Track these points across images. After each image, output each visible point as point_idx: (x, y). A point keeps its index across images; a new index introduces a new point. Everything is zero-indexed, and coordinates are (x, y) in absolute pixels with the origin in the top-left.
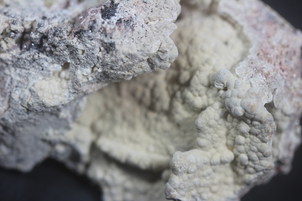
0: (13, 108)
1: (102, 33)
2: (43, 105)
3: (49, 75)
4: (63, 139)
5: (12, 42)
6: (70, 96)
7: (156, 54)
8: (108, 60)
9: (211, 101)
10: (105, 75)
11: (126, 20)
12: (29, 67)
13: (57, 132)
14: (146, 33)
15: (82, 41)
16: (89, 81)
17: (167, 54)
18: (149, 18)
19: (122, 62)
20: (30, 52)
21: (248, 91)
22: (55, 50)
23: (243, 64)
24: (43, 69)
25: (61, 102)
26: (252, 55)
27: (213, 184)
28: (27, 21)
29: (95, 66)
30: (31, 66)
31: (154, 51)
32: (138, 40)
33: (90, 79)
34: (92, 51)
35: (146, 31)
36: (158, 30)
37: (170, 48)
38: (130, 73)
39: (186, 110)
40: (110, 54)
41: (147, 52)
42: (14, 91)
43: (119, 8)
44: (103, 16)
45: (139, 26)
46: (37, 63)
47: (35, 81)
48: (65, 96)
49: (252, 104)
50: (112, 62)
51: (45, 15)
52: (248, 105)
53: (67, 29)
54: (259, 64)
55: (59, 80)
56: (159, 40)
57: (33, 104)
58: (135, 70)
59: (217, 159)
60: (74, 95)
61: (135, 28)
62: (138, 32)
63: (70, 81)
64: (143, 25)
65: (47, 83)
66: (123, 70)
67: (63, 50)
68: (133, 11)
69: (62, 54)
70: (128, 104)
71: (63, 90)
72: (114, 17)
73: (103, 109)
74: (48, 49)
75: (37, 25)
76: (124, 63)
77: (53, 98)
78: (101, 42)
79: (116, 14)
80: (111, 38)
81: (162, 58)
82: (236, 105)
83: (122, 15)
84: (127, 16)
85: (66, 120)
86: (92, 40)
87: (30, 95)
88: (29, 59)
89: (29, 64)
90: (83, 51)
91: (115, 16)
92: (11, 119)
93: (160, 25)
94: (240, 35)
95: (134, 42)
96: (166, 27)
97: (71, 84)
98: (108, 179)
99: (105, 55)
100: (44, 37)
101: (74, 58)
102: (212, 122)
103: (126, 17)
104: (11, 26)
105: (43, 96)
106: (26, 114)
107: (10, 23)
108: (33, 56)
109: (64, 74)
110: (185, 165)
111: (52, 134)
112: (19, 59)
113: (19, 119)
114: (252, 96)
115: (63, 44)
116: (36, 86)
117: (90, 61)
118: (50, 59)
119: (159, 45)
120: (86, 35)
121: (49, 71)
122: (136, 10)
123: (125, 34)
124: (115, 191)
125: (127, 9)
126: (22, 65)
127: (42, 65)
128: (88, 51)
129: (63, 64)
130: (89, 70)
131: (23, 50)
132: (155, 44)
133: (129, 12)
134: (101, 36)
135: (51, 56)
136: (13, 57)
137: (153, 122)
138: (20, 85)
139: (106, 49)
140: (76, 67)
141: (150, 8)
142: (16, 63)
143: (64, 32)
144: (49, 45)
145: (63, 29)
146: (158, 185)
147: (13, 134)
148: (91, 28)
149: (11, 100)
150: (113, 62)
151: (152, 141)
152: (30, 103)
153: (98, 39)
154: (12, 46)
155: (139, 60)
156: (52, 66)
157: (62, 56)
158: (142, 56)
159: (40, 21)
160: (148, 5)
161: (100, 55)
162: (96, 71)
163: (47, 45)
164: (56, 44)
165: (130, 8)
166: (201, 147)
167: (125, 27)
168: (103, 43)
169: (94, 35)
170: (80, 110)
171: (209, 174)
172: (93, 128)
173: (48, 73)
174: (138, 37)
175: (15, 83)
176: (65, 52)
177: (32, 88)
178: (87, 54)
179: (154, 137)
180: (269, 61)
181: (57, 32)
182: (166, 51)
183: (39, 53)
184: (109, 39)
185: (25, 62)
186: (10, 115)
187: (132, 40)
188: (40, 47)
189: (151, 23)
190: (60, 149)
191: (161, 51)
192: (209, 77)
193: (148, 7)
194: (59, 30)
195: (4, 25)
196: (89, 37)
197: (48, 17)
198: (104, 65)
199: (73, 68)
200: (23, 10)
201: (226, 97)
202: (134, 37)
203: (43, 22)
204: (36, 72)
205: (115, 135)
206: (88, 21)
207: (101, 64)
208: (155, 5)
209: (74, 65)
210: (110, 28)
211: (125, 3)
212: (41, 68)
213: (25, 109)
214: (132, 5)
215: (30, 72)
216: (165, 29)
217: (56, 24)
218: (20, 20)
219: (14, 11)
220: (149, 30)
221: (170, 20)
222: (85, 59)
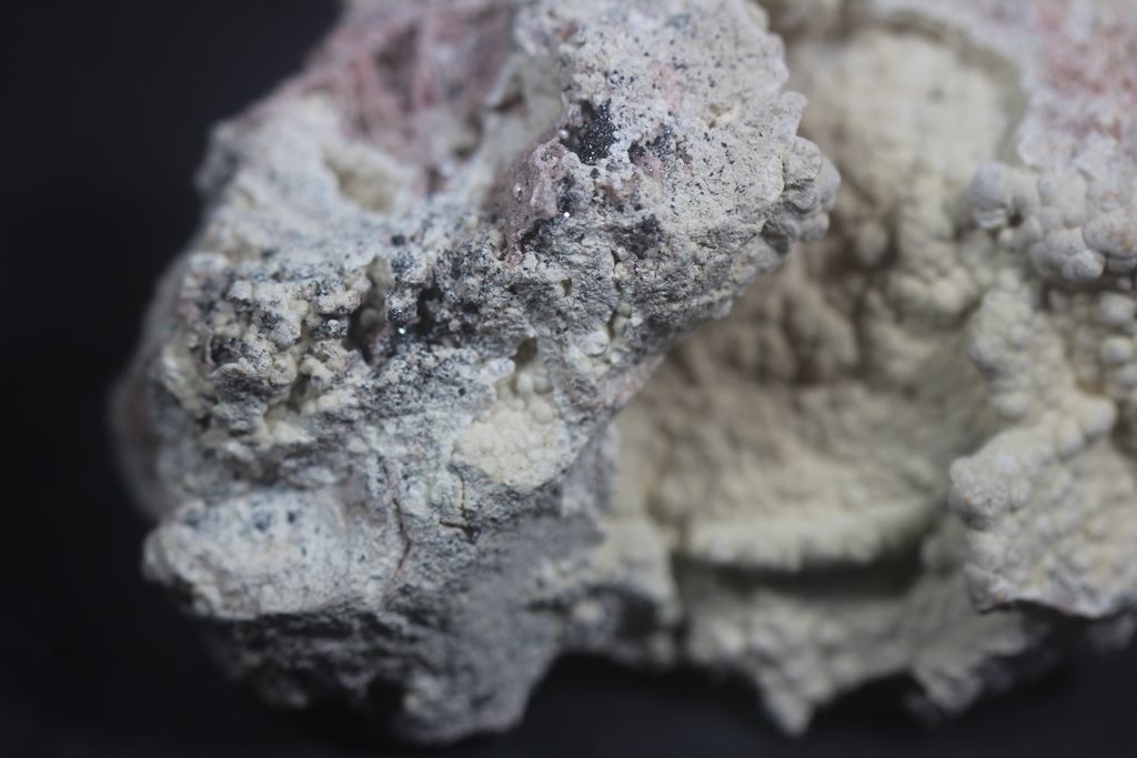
0: (420, 544)
1: (603, 206)
2: (512, 494)
3: (488, 401)
4: (591, 577)
5: (335, 349)
6: (574, 438)
7: (781, 200)
8: (653, 278)
9: (985, 275)
10: (655, 325)
11: (652, 141)
12: (420, 402)
13: (566, 565)
14: (727, 154)
15: (554, 253)
16: (613, 367)
17: (812, 187)
18: (714, 108)
19: (696, 267)
20: (404, 358)
21: (1089, 197)
22: (475, 317)
23: (1031, 131)
24: (462, 392)
25: (558, 465)
26: (1041, 96)
27: (1090, 515)
28: (354, 271)
29: (615, 314)
30: (424, 395)
31: (774, 195)
32: (715, 181)
33: (615, 358)
34: (595, 272)
35: (724, 145)
36: (757, 131)
37: (815, 166)
38: (725, 292)
39: (917, 335)
40: (652, 258)
41: (757, 206)
42: (404, 494)
43: (617, 114)
44: (584, 155)
45: (697, 143)
46: (440, 378)
47: (454, 435)
48: (561, 443)
49: (1118, 228)
50: (668, 277)
51: (396, 233)
52: (1111, 236)
53: (488, 242)
55: (519, 403)
56: (774, 158)
57: (480, 506)
58: (737, 277)
59: (1071, 435)
60: (585, 429)
61: (689, 152)
62: (705, 160)
63: (557, 391)
64: (706, 134)
65: (489, 426)
66: (704, 291)
67: (504, 307)
68: (660, 107)
69: (506, 321)
70: (727, 396)
71: (548, 427)
72: (615, 145)
73: (660, 444)
74: (455, 324)
75: (390, 268)
76: (703, 265)
77: (531, 462)
78: (610, 234)
79: (616, 134)
81: (805, 207)
82: (1072, 251)
83: (634, 132)
84: (650, 129)
85: (581, 515)
86: (582, 237)
87: (459, 484)
88: (411, 378)
89: (416, 395)
90: (567, 284)
91: (618, 141)
92: (428, 578)
93: (758, 113)
95: (706, 192)
96: (777, 111)
97: (566, 398)
98: (763, 640)
99: (635, 266)
100: (428, 293)
101: (544, 318)
102: (1019, 332)
103: (650, 131)
104: (317, 302)
105: (500, 468)
106: (467, 545)
107: (311, 296)
108: (419, 365)
109: (526, 380)
110: (998, 488)
111: (555, 576)
112: (380, 391)
113: (453, 571)
114: (1108, 205)
115: (496, 291)
116: (467, 448)
117: (599, 305)
118: (468, 352)
119: (781, 172)
120: (559, 232)
121: (484, 388)
122: (665, 98)
123: (671, 180)
124: (796, 668)
125: (641, 108)
126: (398, 404)
127: (457, 379)
128: (583, 276)
129: (515, 352)
130: (602, 334)
131: (377, 360)
132: (769, 174)
133: (649, 114)
134: (605, 215)
135: (469, 341)
136: (360, 391)
137: (828, 417)
138: (414, 465)
139: (634, 249)
140: (561, 343)
141: (701, 77)
142: (378, 407)
143: (485, 251)
144: (450, 311)
145: (475, 248)
146: (927, 592)
147: (444, 626)
148: (567, 204)
149: (408, 523)
150: (672, 277)
151: (846, 473)
152: (470, 505)
153: (600, 228)
154: (343, 362)
155: (740, 239)
156: (484, 372)
157: (505, 326)
158: (745, 222)
159: (394, 252)
160: (692, 72)
161: (621, 272)
162: (625, 328)
163: (446, 314)
164: (474, 297)
165: (647, 100)
166: (1011, 420)
167: (663, 160)
168: (615, 232)
169: (583, 222)
170: (611, 466)
171: (1067, 491)
172: (657, 511)
173: (482, 396)
174: (712, 174)
175: (398, 468)
176: (512, 311)
177: (457, 458)
178: (583, 286)
179: (850, 460)
180: (1097, 88)
181: (463, 261)
182: (811, 180)
183: (430, 351)
184: (634, 213)
185: (402, 393)
186: (422, 569)
187: (697, 190)
188: (426, 329)
189: (726, 118)
190: (589, 612)
191: (794, 187)
192: (947, 209)
193: (696, 76)
194: (465, 252)
195: (296, 308)
196: (570, 232)
197: (407, 234)
198: (643, 298)
199: (551, 348)
200: (321, 245)
201: (1029, 242)
202: (698, 179)
203: (406, 253)
204: (445, 407)
205: (732, 503)
206: (548, 187)
207: (634, 299)
208: (712, 63)
209: (551, 337)
210: (623, 181)
211: (626, 93)
212: (456, 389)
213: (459, 530)
214: (649, 90)
215: (430, 413)
216: (776, 118)
217: (445, 243)
218: (336, 276)
219: (300, 259)
220: (731, 140)
221: (773, 88)
222: (581, 306)
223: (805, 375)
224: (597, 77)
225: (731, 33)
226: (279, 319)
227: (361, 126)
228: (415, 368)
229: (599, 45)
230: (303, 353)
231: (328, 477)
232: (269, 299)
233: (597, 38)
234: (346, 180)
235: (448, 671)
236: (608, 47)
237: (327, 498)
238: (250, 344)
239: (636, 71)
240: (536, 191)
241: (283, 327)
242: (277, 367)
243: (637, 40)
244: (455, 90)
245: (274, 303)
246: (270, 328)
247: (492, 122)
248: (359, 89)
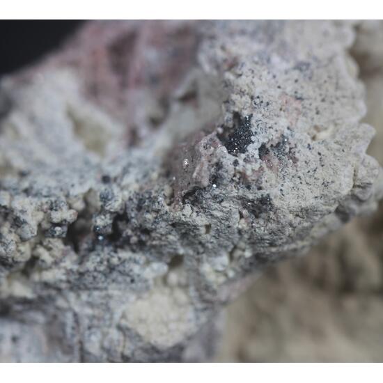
1: (238, 183)
3: (148, 288)
5: (58, 245)
6: (198, 318)
7: (350, 193)
8: (262, 232)
10: (259, 259)
11: (274, 145)
12: (105, 285)
14: (320, 159)
15: (202, 208)
16: (229, 279)
17: (370, 187)
18: (316, 128)
19: (290, 229)
20: (99, 255)
22: (148, 237)
24: (132, 281)
28: (76, 196)
29: (235, 247)
30: (109, 280)
31: (346, 191)
32: (310, 177)
33: (231, 274)
34: (227, 223)
35: (320, 154)
36: (342, 148)
37: (375, 175)
38: (305, 243)
40: (264, 219)
41: (334, 196)
42: (86, 338)
43: (255, 125)
44: (230, 147)
45: (302, 150)
46: (120, 272)
47: (123, 307)
48: (190, 320)
50: (272, 233)
51: (106, 173)
53: (162, 193)
55: (167, 291)
56: (350, 166)
57: (133, 354)
60: (205, 314)
61: (297, 155)
62: (306, 162)
63: (192, 288)
64: (309, 145)
65: (147, 304)
67: (166, 234)
68: (283, 123)
69: (166, 243)
71: (183, 310)
72: (251, 145)
74: (134, 239)
75: (98, 198)
76: (295, 228)
77: (169, 331)
78: (240, 202)
79: (253, 138)
80: (260, 188)
81: (364, 198)
83: (264, 137)
84: (274, 137)
86: (222, 201)
87: (122, 338)
88: (102, 268)
89: (103, 279)
90: (208, 227)
91: (253, 142)
93: (343, 137)
95: (304, 182)
96: (356, 137)
97: (197, 294)
99: (252, 223)
100: (120, 217)
101: (191, 244)
103: (274, 138)
104: (50, 215)
105: (149, 332)
107: (46, 209)
108: (108, 261)
109: (174, 277)
112: (81, 274)
115: (163, 224)
116: (131, 317)
117: (226, 242)
118: (140, 257)
119: (352, 176)
120: (208, 196)
121: (146, 281)
122: (286, 117)
123: (283, 173)
125: (271, 123)
126: (91, 283)
127: (131, 274)
128: (219, 224)
129: (169, 260)
130: (224, 259)
131: (82, 253)
132: (345, 176)
133: (275, 127)
134: (238, 189)
135: (141, 249)
136: (69, 272)
138: (95, 322)
139: (253, 212)
140: (198, 260)
141: (311, 107)
142: (78, 283)
143: (160, 199)
144: (133, 230)
145: (154, 194)
148: (215, 179)
150: (274, 233)
152: (127, 353)
153: (234, 197)
154: (61, 252)
155: (321, 214)
156: (148, 270)
157: (165, 245)
158: (325, 205)
159: (103, 188)
160: (306, 103)
161: (243, 225)
162: (240, 257)
163: (129, 232)
164: (149, 226)
165: (275, 118)
167: (280, 159)
168: (243, 201)
169: (224, 192)
173: (144, 285)
174: (309, 172)
175: (86, 322)
176: (171, 238)
177: (123, 322)
178: (217, 229)
182: (370, 184)
183: (116, 252)
184: (256, 191)
185: (95, 278)
187: (298, 181)
188: (115, 239)
189: (323, 135)
191: (359, 186)
193: (308, 106)
194: (147, 196)
195: (36, 216)
196: (215, 197)
197: (112, 175)
198: (254, 241)
199: (191, 261)
200: (57, 173)
202: (300, 174)
203: (110, 190)
204: (120, 289)
206: (205, 168)
207: (249, 242)
208: (319, 99)
209: (193, 256)
210: (253, 170)
211: (263, 112)
212: (128, 279)
214: (278, 112)
215: (110, 292)
216: (354, 141)
217: (135, 187)
218: (63, 199)
219: (42, 182)
220: (324, 151)
221: (355, 119)
222: (215, 241)
224: (246, 99)
225: (334, 81)
226: (25, 222)
227: (93, 92)
228: (105, 263)
229: (250, 78)
230: (36, 244)
231: (40, 318)
232: (20, 208)
233: (249, 73)
234: (79, 126)
236: (256, 80)
237: (39, 332)
238: (4, 234)
239: (272, 99)
240: (198, 168)
241: (26, 228)
242: (19, 251)
243: (274, 77)
245: (23, 212)
246: (18, 227)
247: (176, 107)
248: (95, 68)
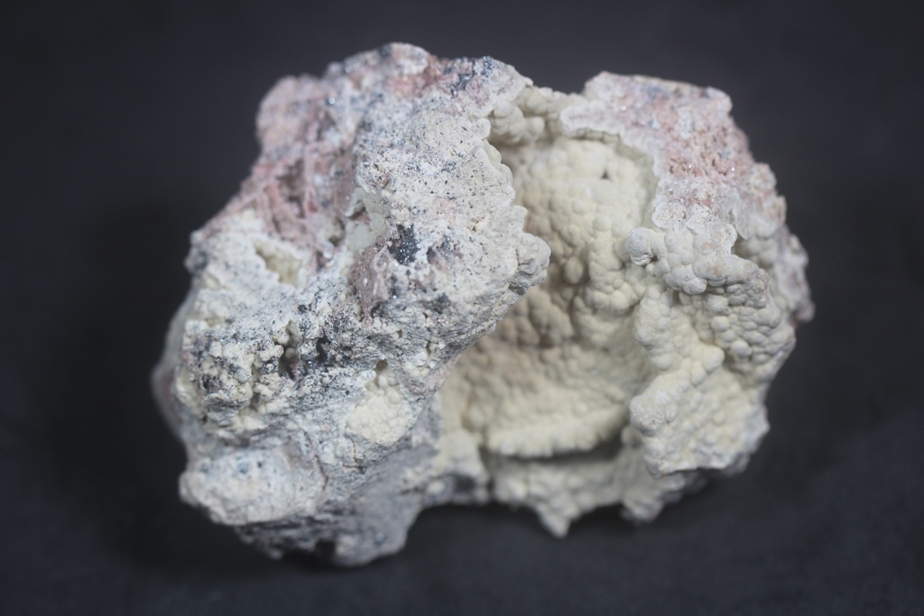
0: (334, 478)
1: (415, 289)
2: (382, 447)
3: (363, 395)
4: (434, 473)
5: (275, 378)
6: (414, 409)
7: (517, 271)
8: (448, 325)
9: (641, 288)
10: (453, 348)
11: (440, 246)
12: (324, 402)
13: (419, 469)
14: (484, 249)
15: (390, 318)
16: (432, 370)
17: (534, 262)
18: (473, 220)
19: (472, 316)
20: (312, 377)
21: (694, 246)
22: (350, 352)
23: (659, 202)
24: (347, 393)
25: (407, 426)
26: (666, 180)
27: (714, 412)
28: (279, 331)
29: (429, 342)
30: (326, 398)
31: (512, 271)
32: (478, 266)
33: (432, 365)
34: (415, 325)
35: (481, 244)
36: (499, 234)
37: (535, 250)
38: (491, 322)
39: (605, 320)
40: (446, 314)
41: (503, 279)
42: (321, 452)
43: (418, 233)
44: (400, 259)
45: (465, 244)
46: (334, 388)
47: (346, 417)
48: (407, 413)
49: (712, 265)
50: (457, 324)
51: (301, 303)
52: (708, 270)
53: (352, 312)
54: (683, 187)
55: (381, 392)
56: (511, 248)
57: (364, 456)
58: (496, 313)
59: (698, 372)
60: (420, 404)
61: (462, 251)
62: (471, 255)
63: (401, 386)
64: (471, 238)
65: (365, 408)
66: (478, 324)
67: (365, 347)
68: (442, 224)
69: (367, 354)
71: (398, 406)
72: (418, 252)
73: (467, 386)
74: (339, 357)
75: (299, 329)
76: (476, 314)
77: (391, 428)
78: (421, 305)
79: (418, 246)
80: (435, 290)
81: (531, 272)
82: (687, 279)
83: (428, 242)
84: (438, 239)
85: (425, 444)
86: (405, 308)
87: (351, 444)
88: (317, 389)
89: (321, 398)
90: (400, 333)
91: (420, 249)
92: (341, 495)
93: (499, 223)
94: (620, 150)
95: (474, 273)
96: (510, 221)
97: (407, 390)
98: (537, 490)
99: (437, 319)
100: (322, 341)
101: (389, 350)
102: (663, 322)
104: (259, 355)
105: (373, 434)
106: (360, 475)
107: (255, 350)
108: (321, 382)
109: (383, 379)
110: (658, 413)
111: (412, 476)
112: (301, 398)
113: (353, 489)
114: (705, 252)
115: (360, 339)
116: (354, 425)
117: (420, 340)
118: (349, 370)
119: (515, 256)
120: (391, 307)
121: (360, 389)
122: (445, 218)
123: (452, 270)
124: (557, 502)
125: (432, 227)
126: (312, 404)
127: (344, 387)
128: (408, 328)
129: (375, 367)
130: (423, 354)
131: (298, 378)
132: (508, 258)
133: (437, 230)
134: (417, 295)
135: (348, 363)
136: (290, 399)
137: (561, 364)
138: (324, 436)
139: (436, 310)
140: (400, 361)
141: (465, 203)
142: (300, 405)
143: (351, 318)
144: (336, 350)
145: (346, 315)
146: (625, 457)
147: (353, 513)
148: (394, 291)
149: (325, 468)
150: (459, 324)
151: (575, 395)
152: (359, 456)
153: (415, 302)
154: (278, 384)
155: (495, 297)
156: (359, 379)
157: (367, 356)
158: (498, 288)
159: (299, 318)
160: (459, 200)
161: (430, 323)
162: (436, 349)
163: (333, 352)
164: (348, 344)
165: (434, 222)
166: (664, 370)
167: (447, 259)
168: (424, 304)
169: (404, 300)
170: (439, 417)
171: (700, 403)
172: (468, 425)
173: (359, 393)
174: (476, 262)
175: (316, 438)
176: (370, 348)
177: (349, 431)
178: (409, 332)
179: (575, 388)
180: (695, 172)
181: (339, 323)
182: (532, 260)
183: (327, 371)
184: (433, 293)
185: (313, 399)
186: (336, 491)
187: (468, 273)
188: (322, 359)
189: (480, 226)
190: (436, 488)
191: (523, 264)
192: (615, 252)
193: (461, 203)
194: (340, 317)
195: (247, 359)
196: (398, 307)
197: (307, 304)
198: (444, 334)
199: (395, 364)
200: (258, 313)
201: (662, 274)
202: (468, 266)
203: (306, 319)
204: (339, 402)
205: (511, 419)
206: (382, 283)
207: (439, 335)
208: (470, 193)
209: (394, 359)
210: (425, 276)
211: (422, 220)
212: (344, 392)
213: (355, 469)
214: (435, 216)
215: (331, 407)
216: (510, 225)
217: (328, 311)
218: (268, 337)
219: (248, 325)
220: (485, 240)
221: (507, 203)
222: (409, 342)
223: (545, 343)
224: (405, 211)
225: (480, 173)
226: (238, 368)
227: (276, 225)
228: (319, 383)
229: (404, 192)
230: (255, 382)
231: (278, 442)
232: (232, 356)
233: (402, 187)
234: (269, 260)
235: (359, 531)
236: (409, 193)
237: (280, 454)
238: (224, 382)
239: (427, 206)
240: (376, 285)
241: (241, 372)
242: (241, 393)
243: (426, 184)
244: (326, 204)
245: (234, 358)
246: (234, 372)
247: (350, 225)
248: (272, 203)
